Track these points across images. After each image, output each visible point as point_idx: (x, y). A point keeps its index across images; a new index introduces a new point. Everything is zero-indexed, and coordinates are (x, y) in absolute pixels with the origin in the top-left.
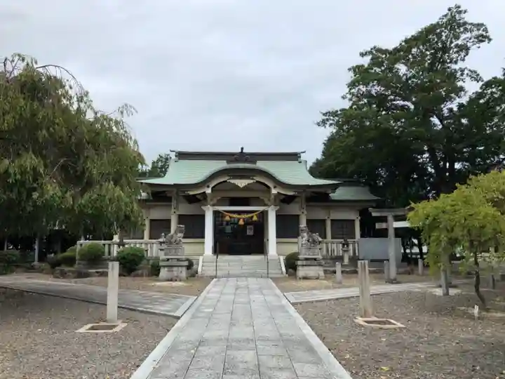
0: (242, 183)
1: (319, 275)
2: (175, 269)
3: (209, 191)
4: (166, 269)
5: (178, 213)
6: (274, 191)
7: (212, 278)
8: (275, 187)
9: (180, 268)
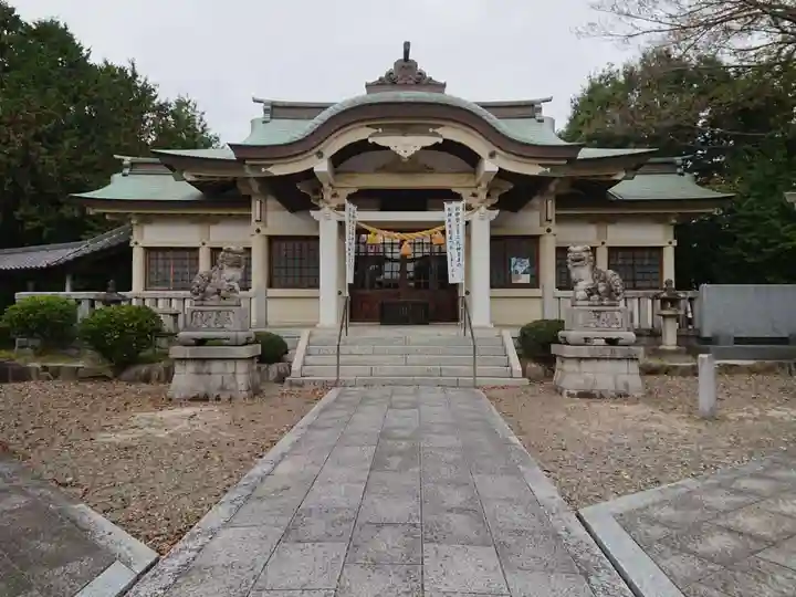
0: (406, 145)
1: (627, 385)
2: (216, 367)
3: (322, 167)
4: (191, 367)
5: (266, 231)
6: (490, 166)
7: (326, 386)
8: (492, 155)
9: (229, 363)
